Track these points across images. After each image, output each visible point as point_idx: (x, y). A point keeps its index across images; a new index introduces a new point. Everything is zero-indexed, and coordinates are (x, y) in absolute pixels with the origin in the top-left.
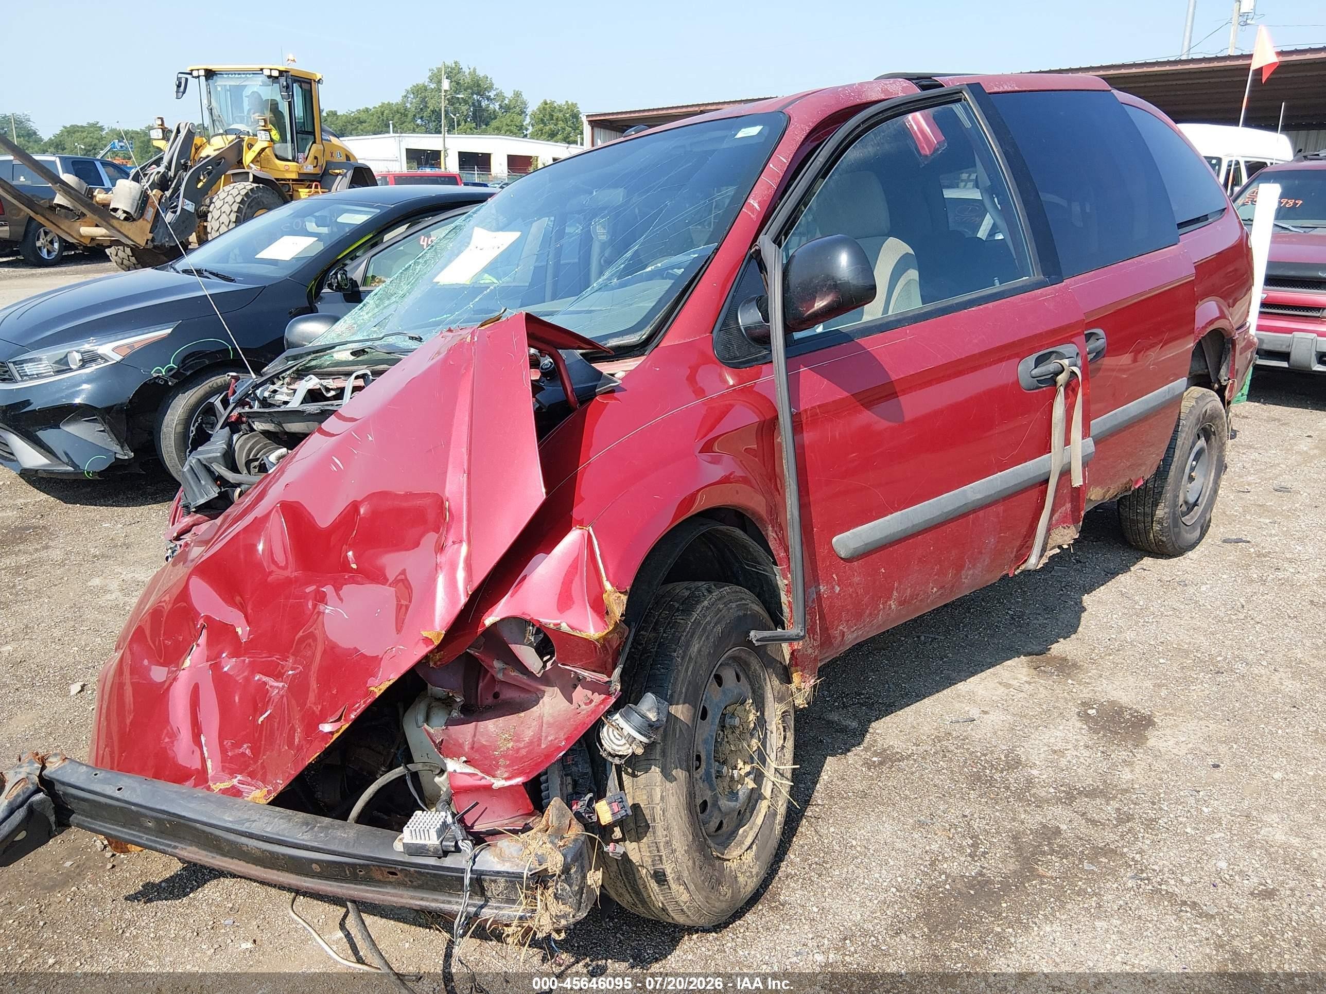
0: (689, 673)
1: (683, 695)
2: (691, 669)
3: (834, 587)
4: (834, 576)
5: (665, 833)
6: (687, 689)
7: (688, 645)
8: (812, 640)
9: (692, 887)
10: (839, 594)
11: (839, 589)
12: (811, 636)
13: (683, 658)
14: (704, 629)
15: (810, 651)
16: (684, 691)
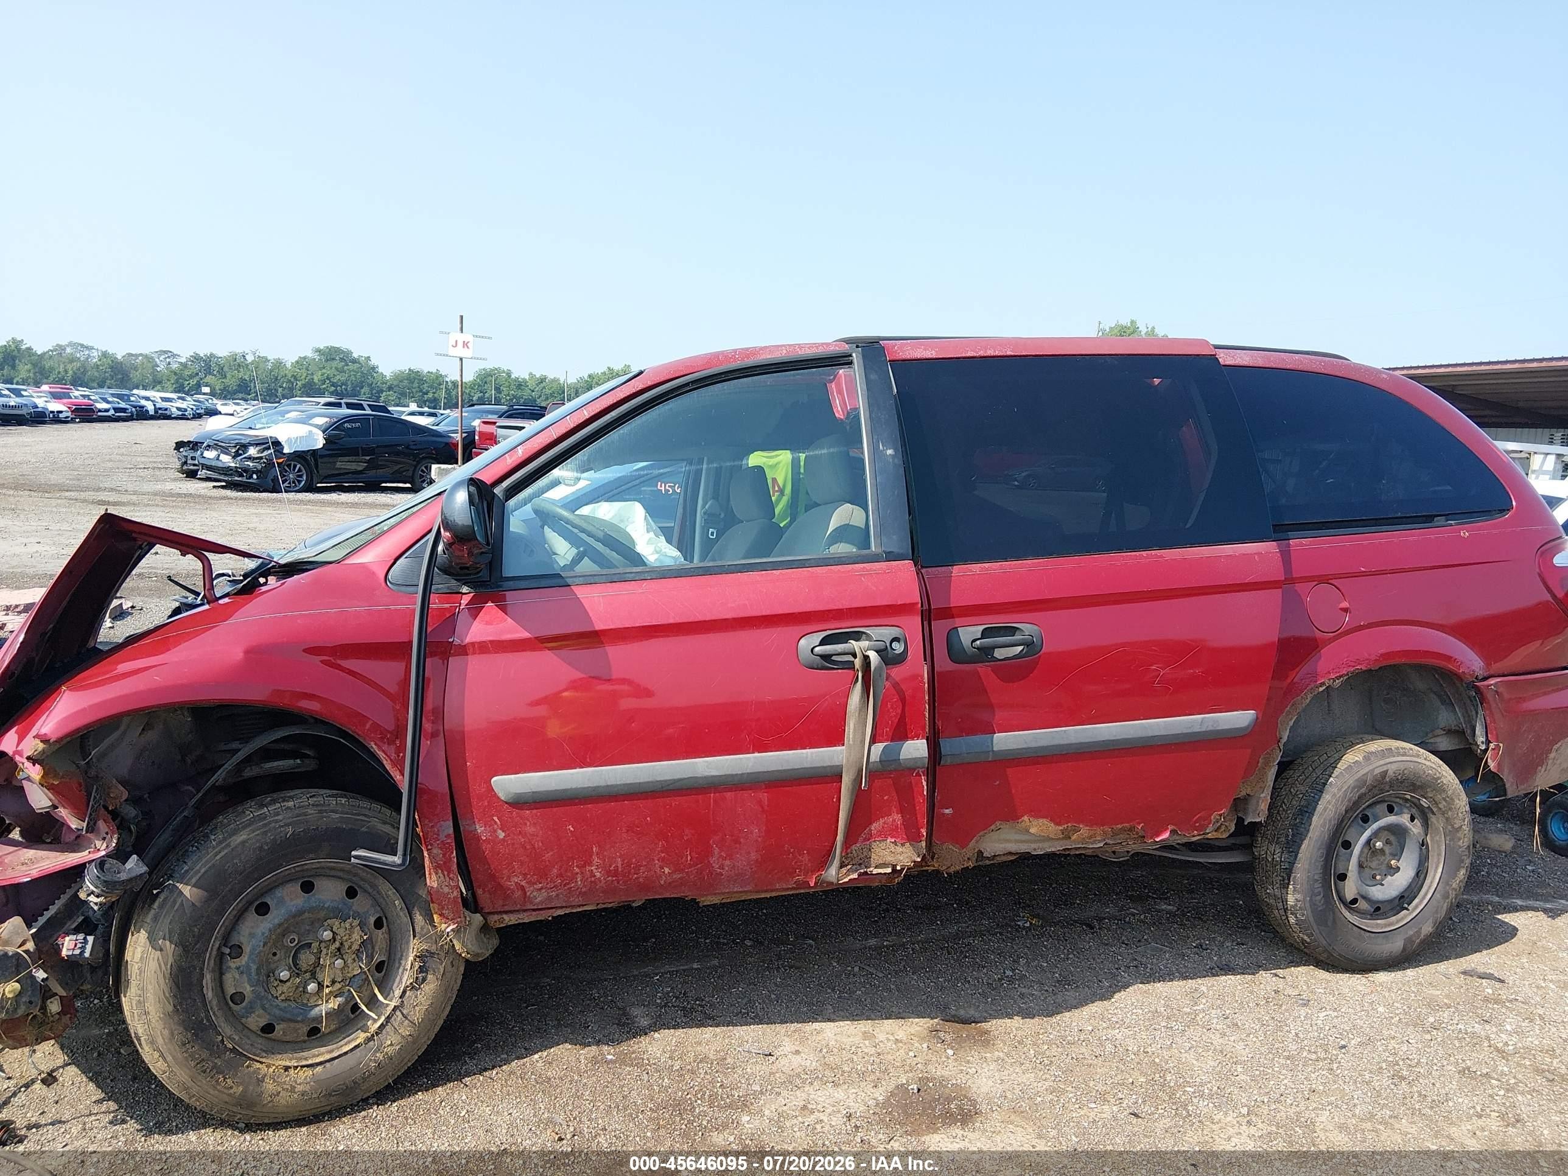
0: (218, 857)
1: (200, 874)
2: (223, 854)
3: (495, 831)
4: (495, 818)
5: (139, 992)
6: (205, 872)
7: (235, 832)
8: (448, 879)
9: (169, 1058)
10: (503, 840)
11: (503, 834)
12: (446, 873)
13: (220, 842)
14: (265, 825)
15: (446, 890)
16: (203, 871)
